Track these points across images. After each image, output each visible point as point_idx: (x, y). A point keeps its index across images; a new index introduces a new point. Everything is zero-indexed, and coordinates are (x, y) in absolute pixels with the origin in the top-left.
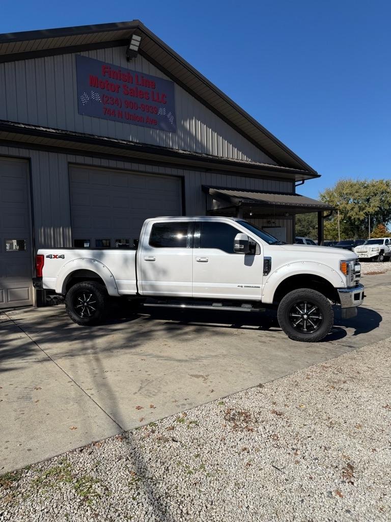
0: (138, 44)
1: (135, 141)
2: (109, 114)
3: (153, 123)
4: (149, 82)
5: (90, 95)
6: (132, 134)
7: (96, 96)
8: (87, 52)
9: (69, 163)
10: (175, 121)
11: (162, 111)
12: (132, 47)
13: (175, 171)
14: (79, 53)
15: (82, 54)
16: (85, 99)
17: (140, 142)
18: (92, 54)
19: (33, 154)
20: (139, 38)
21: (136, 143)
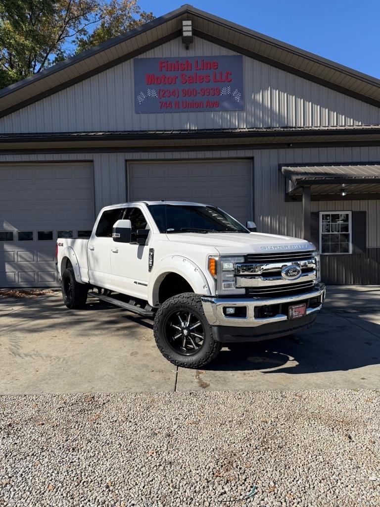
0: (190, 28)
1: (194, 129)
2: (166, 106)
3: (214, 106)
4: (210, 64)
5: (146, 93)
6: (190, 122)
7: (152, 93)
8: (145, 54)
9: (126, 161)
10: (242, 98)
11: (225, 91)
12: (185, 34)
13: (241, 153)
14: (137, 57)
15: (140, 57)
16: (142, 98)
17: (199, 128)
18: (150, 54)
19: (95, 157)
20: (190, 23)
21: (195, 130)
